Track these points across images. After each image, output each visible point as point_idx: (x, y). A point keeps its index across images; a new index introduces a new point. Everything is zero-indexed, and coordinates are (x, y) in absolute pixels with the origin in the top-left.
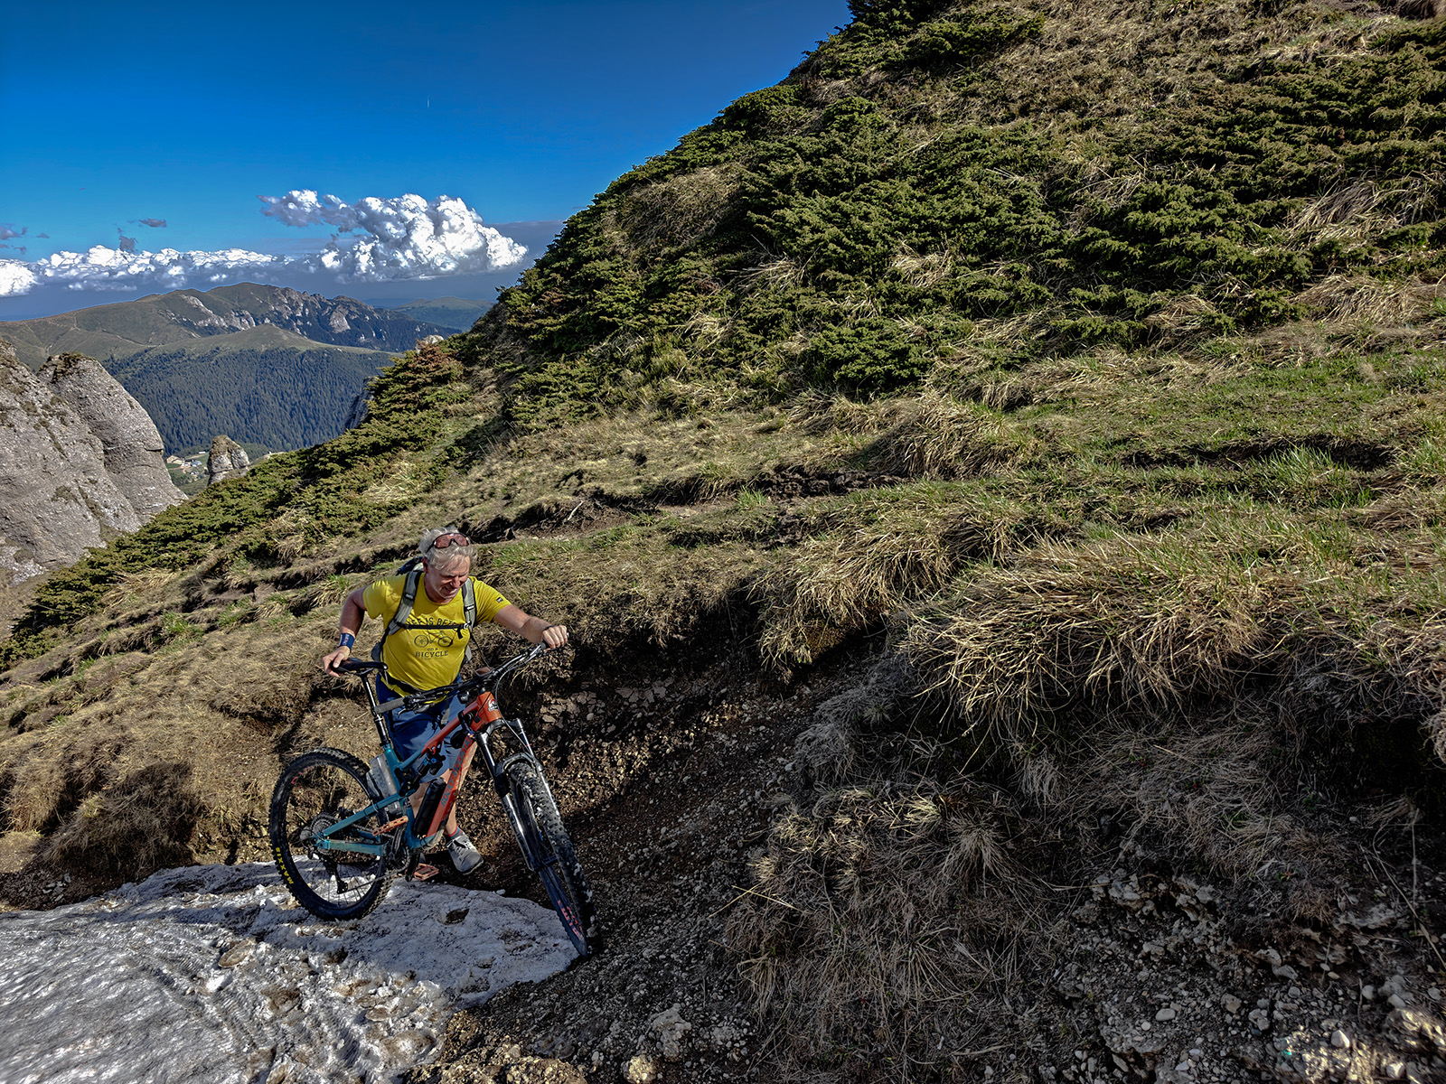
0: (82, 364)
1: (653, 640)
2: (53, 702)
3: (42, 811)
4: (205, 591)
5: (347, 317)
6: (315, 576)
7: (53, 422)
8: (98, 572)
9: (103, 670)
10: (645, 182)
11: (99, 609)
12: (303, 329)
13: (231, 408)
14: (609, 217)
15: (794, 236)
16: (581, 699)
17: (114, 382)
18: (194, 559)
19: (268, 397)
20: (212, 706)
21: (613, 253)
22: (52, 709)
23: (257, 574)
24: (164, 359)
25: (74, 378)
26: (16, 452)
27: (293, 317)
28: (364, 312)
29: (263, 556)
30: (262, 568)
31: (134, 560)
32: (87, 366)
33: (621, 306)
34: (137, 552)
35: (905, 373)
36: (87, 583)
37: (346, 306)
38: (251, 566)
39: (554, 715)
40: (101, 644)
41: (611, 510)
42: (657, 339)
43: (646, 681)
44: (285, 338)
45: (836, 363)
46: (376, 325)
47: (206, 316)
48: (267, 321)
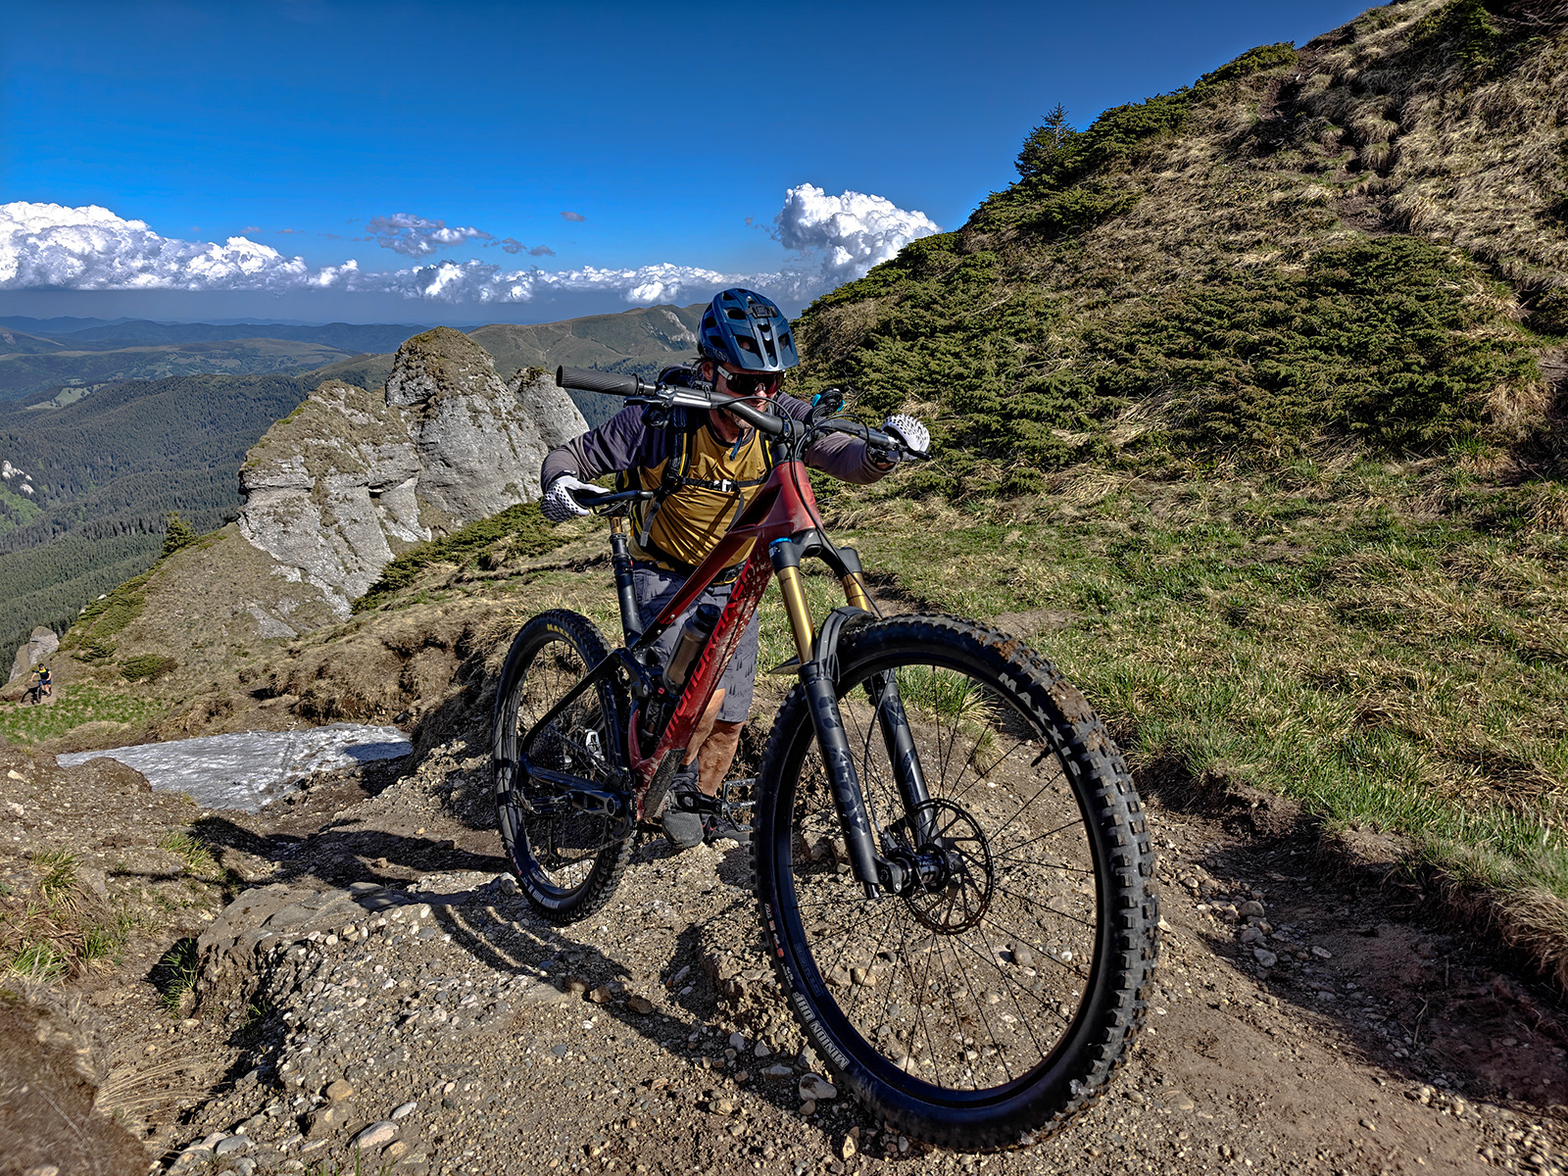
0: (543, 377)
7: (513, 426)
25: (536, 389)
26: (480, 449)
32: (546, 380)
47: (680, 331)
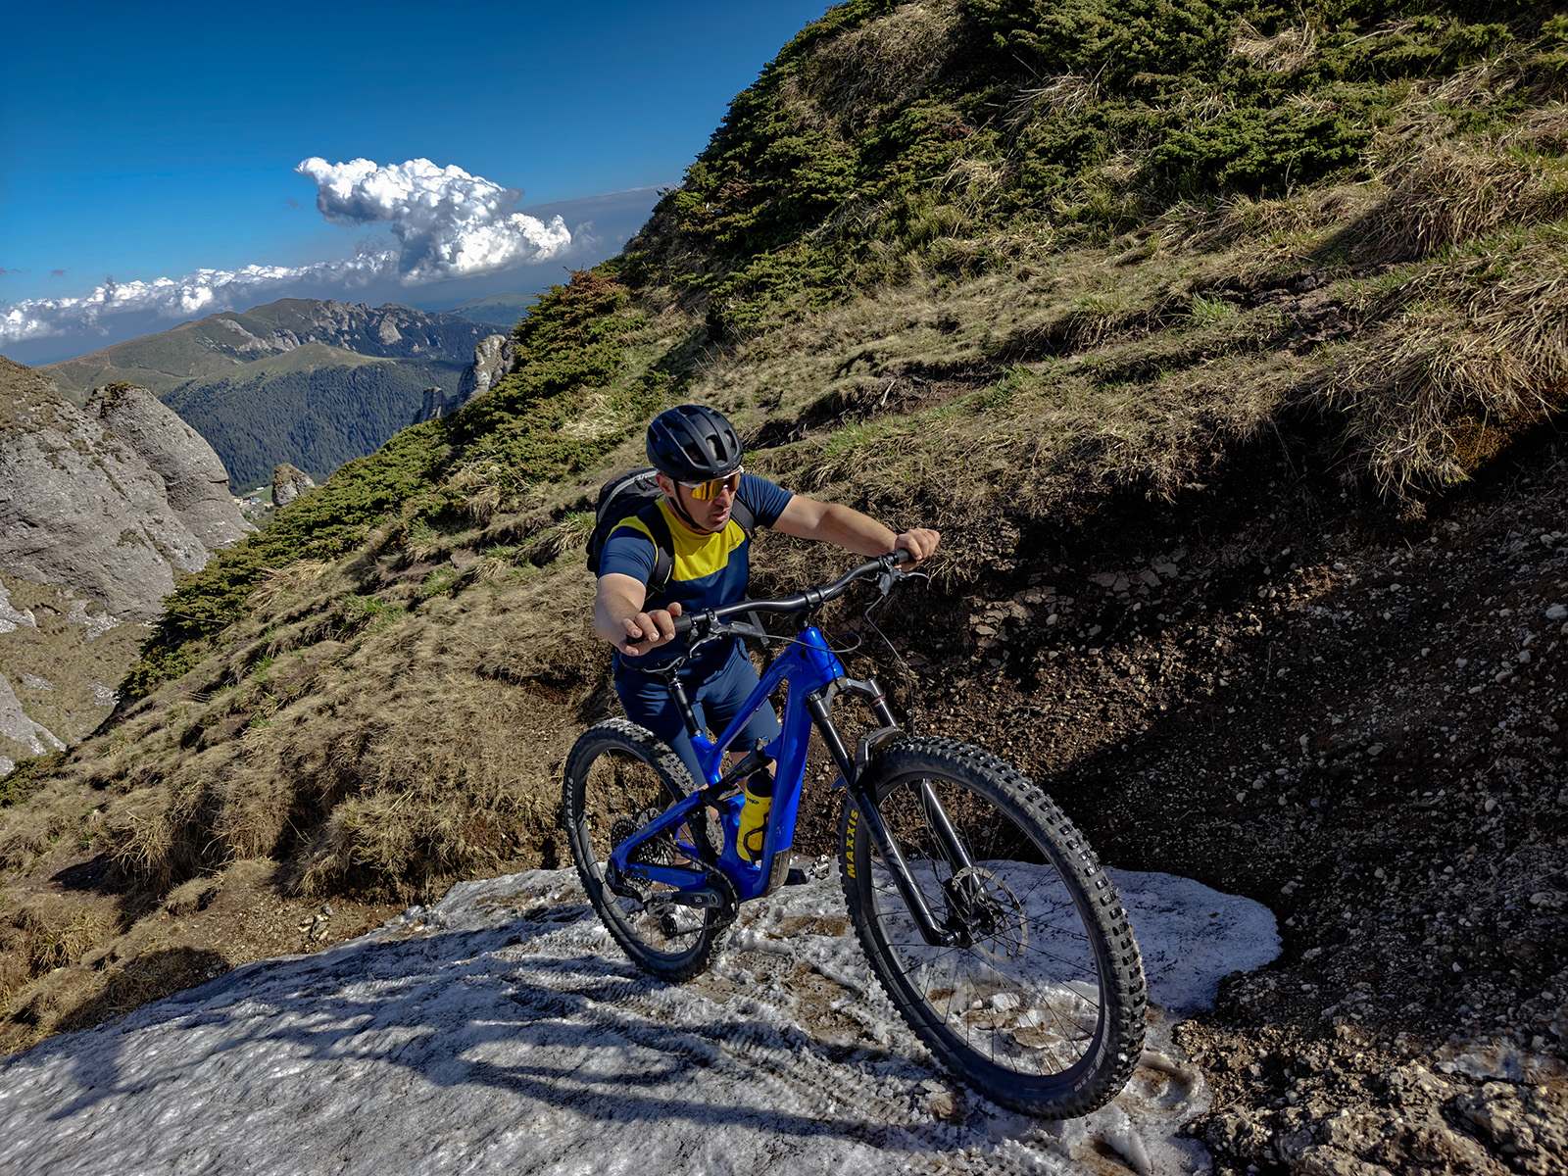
0: (131, 394)
1: (1154, 496)
2: (234, 711)
3: (269, 832)
4: (382, 570)
5: (397, 326)
6: (527, 530)
7: (109, 460)
8: (236, 571)
9: (292, 666)
10: (832, 34)
11: (245, 614)
12: (351, 343)
13: (285, 437)
14: (790, 85)
15: (1075, 45)
16: (1035, 598)
17: (167, 411)
18: (350, 545)
19: (322, 422)
20: (481, 672)
21: (802, 128)
22: (237, 719)
23: (446, 541)
24: (207, 391)
25: (124, 409)
26: (73, 495)
27: (340, 332)
28: (415, 319)
29: (450, 518)
30: (451, 534)
31: (275, 555)
32: (136, 396)
33: (837, 180)
34: (278, 545)
35: (1335, 153)
36: (225, 585)
37: (395, 313)
38: (435, 533)
39: (992, 625)
40: (268, 645)
41: (939, 384)
42: (911, 199)
43: (1138, 559)
44: (333, 355)
45: (1218, 162)
46: (430, 332)
47: (247, 340)
48: (312, 338)
